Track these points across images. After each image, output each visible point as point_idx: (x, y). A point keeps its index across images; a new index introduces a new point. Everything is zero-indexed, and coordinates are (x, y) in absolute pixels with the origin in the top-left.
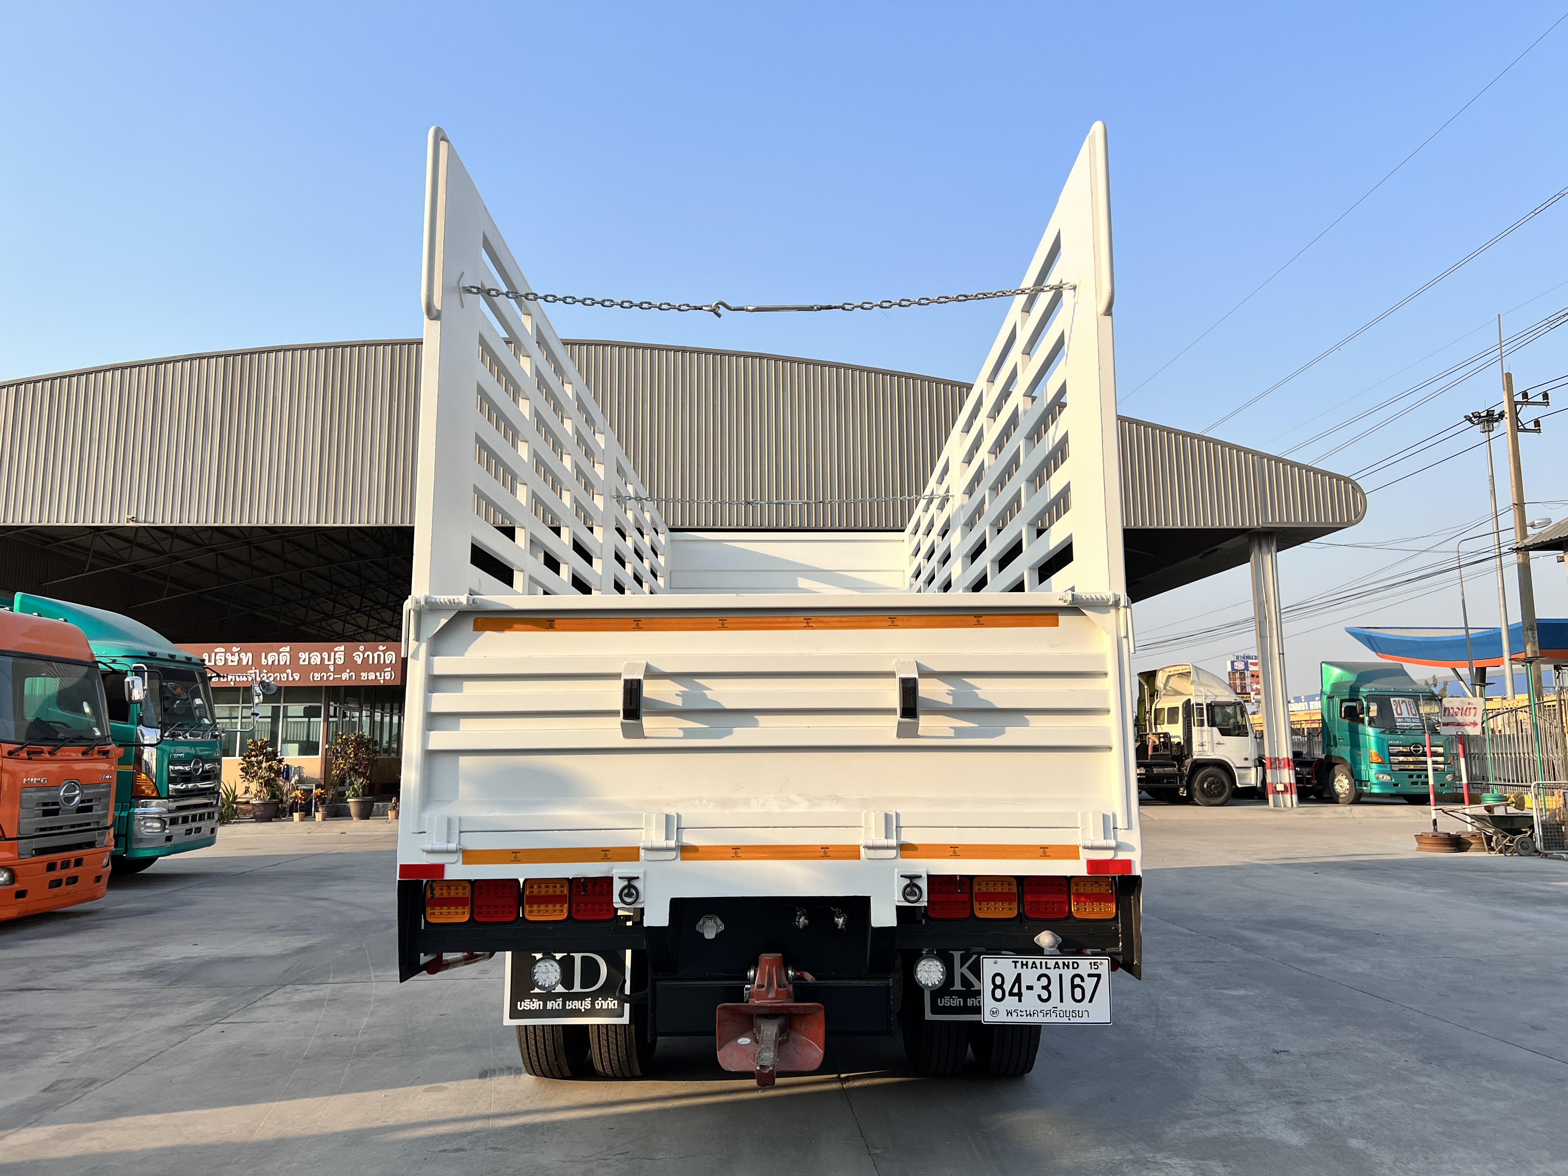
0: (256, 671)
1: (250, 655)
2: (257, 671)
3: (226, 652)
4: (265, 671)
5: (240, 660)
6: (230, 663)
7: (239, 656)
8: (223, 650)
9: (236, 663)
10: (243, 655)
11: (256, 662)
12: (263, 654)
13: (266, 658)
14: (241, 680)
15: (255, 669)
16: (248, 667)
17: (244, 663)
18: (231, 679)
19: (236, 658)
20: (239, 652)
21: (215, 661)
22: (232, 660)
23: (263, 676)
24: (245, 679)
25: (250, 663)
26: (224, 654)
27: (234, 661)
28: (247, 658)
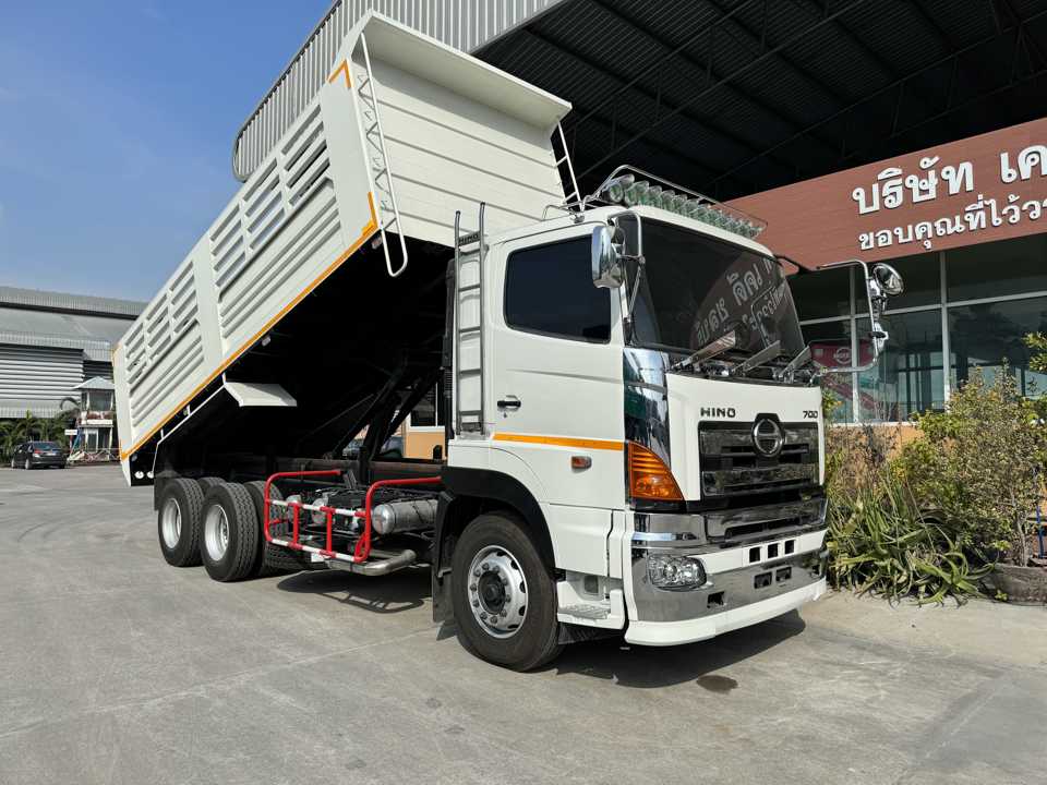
0: (987, 203)
1: (967, 167)
2: (993, 202)
3: (903, 176)
4: (1012, 198)
5: (943, 184)
6: (917, 198)
7: (938, 175)
8: (899, 172)
9: (932, 194)
10: (949, 173)
11: (988, 181)
12: (1005, 157)
13: (1014, 164)
14: (950, 231)
15: (987, 198)
16: (966, 197)
17: (954, 188)
18: (925, 234)
19: (931, 183)
20: (938, 168)
21: (882, 198)
22: (924, 188)
23: (1012, 211)
24: (959, 227)
25: (970, 186)
26: (900, 181)
27: (927, 191)
28: (960, 176)
